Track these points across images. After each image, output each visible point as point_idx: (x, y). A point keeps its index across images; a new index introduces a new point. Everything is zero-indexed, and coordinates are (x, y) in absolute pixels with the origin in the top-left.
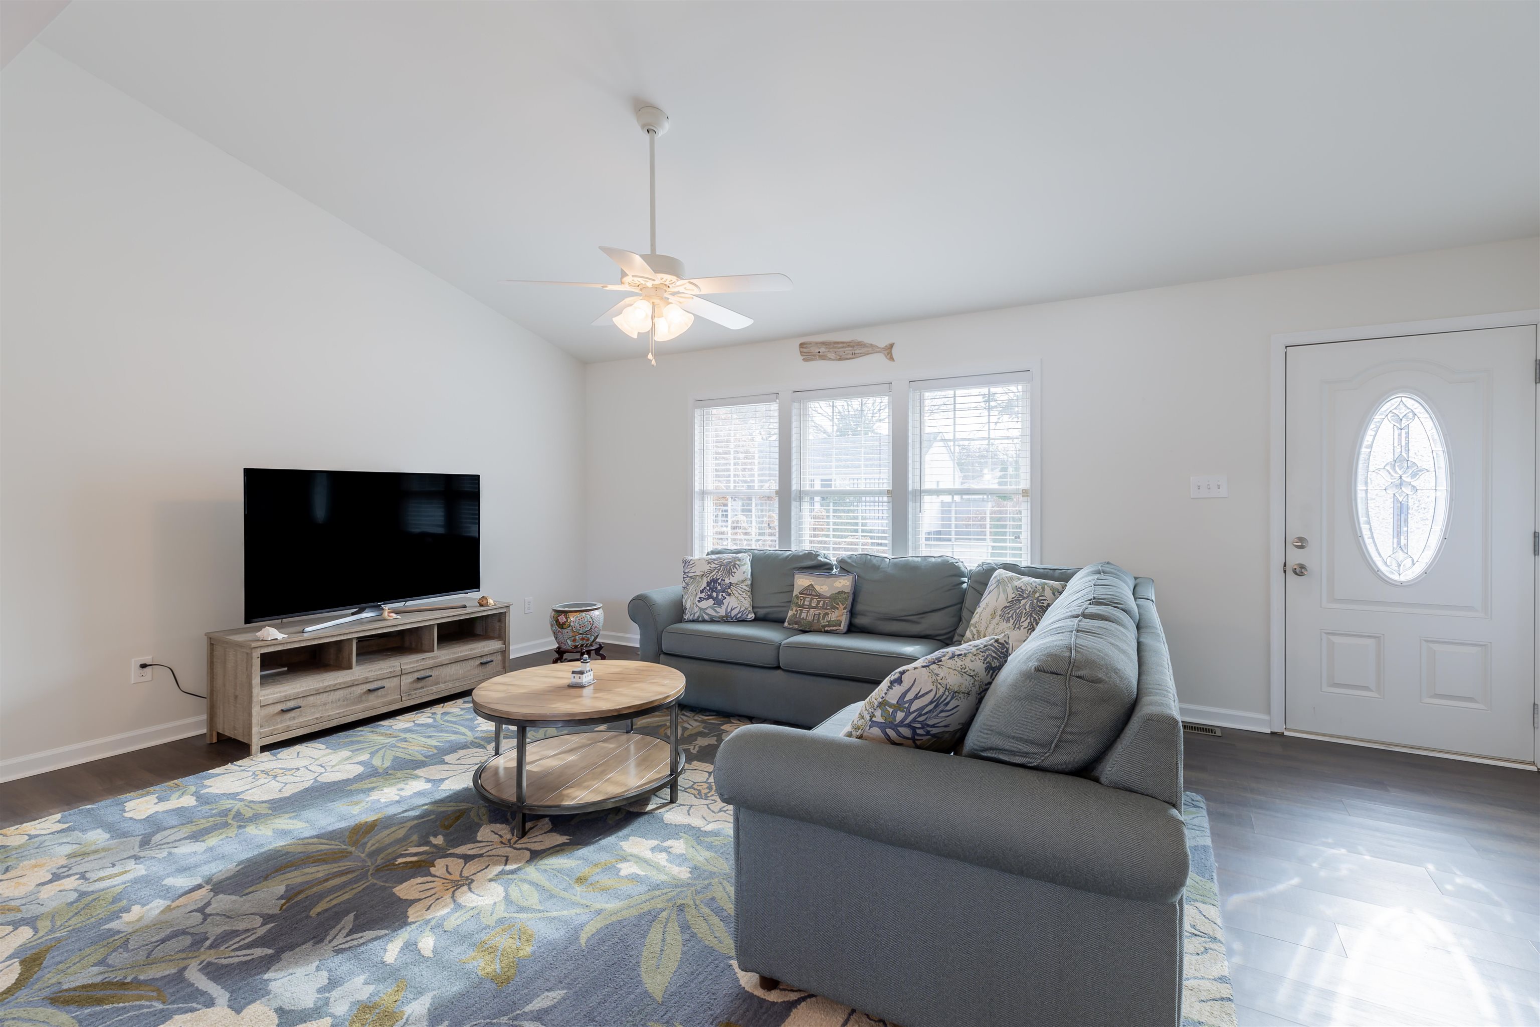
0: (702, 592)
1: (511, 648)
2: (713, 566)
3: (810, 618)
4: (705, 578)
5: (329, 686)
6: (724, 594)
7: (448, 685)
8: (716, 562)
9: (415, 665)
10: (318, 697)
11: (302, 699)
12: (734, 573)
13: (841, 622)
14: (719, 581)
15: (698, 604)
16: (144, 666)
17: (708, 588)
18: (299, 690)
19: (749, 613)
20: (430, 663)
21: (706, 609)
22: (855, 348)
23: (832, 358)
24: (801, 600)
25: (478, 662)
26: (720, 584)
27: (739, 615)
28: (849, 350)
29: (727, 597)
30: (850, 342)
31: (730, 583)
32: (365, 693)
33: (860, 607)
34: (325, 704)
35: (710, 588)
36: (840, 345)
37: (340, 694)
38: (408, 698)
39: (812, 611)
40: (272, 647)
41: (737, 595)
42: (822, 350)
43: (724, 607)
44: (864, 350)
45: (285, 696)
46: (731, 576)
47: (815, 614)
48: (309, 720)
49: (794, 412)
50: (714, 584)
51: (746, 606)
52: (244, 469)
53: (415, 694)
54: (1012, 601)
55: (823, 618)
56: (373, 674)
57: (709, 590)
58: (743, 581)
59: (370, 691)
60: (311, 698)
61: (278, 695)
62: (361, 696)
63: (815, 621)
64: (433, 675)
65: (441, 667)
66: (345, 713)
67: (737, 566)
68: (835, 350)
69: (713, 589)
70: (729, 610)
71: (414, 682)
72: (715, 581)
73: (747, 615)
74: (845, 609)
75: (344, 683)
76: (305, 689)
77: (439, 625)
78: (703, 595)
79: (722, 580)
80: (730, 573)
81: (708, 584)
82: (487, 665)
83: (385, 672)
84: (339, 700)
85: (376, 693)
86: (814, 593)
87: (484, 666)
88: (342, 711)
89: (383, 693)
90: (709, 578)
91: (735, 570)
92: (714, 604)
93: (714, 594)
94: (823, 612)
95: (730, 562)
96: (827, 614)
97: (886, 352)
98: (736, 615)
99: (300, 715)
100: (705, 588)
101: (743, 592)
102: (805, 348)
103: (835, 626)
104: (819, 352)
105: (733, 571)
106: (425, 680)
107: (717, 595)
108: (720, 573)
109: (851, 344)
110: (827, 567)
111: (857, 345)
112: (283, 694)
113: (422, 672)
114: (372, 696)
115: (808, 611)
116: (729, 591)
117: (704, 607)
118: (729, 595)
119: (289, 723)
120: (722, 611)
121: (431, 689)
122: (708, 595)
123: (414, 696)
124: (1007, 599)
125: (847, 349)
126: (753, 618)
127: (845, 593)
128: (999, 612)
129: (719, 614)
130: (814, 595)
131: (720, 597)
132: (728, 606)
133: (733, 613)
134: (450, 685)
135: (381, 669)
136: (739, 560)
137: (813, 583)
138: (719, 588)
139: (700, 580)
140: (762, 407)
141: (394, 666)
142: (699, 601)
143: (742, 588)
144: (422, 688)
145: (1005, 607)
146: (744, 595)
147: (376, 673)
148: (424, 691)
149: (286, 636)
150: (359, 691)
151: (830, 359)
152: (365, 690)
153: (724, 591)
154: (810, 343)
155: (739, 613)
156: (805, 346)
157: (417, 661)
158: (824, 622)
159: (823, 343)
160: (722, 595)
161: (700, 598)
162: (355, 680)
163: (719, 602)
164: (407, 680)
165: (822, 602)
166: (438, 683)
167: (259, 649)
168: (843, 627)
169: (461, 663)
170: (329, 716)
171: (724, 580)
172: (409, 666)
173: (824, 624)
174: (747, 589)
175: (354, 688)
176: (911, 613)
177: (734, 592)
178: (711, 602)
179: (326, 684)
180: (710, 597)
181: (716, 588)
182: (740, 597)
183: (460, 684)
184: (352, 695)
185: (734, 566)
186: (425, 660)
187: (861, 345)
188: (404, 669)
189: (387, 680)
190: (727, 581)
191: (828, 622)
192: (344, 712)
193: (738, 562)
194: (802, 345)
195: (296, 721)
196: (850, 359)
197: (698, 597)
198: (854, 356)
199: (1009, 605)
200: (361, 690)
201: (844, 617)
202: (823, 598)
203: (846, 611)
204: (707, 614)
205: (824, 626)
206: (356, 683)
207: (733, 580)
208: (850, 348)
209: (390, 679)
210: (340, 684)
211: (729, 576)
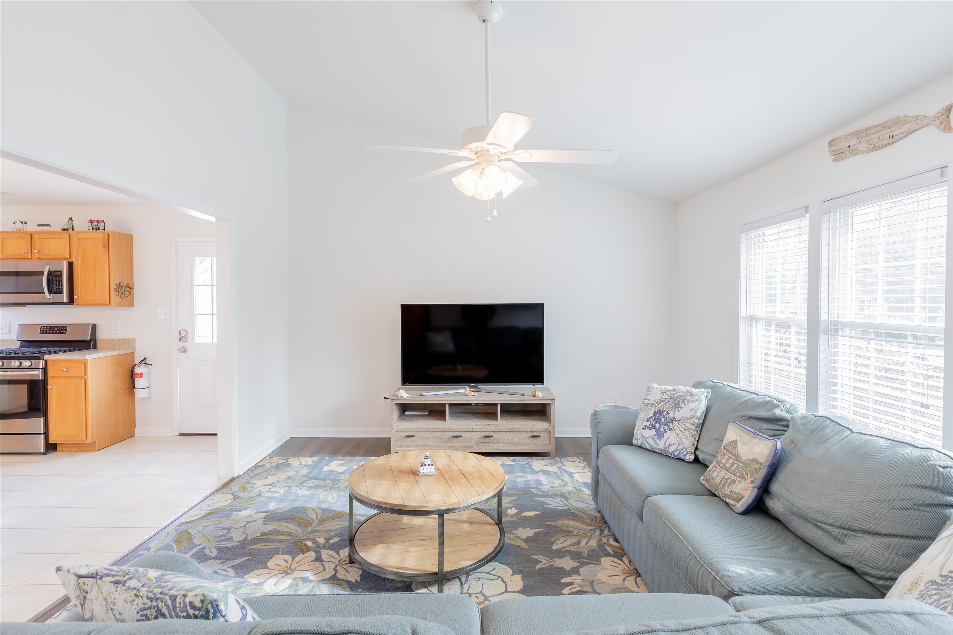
0: (648, 420)
1: (556, 429)
2: (665, 396)
3: (718, 481)
4: (653, 407)
5: (430, 428)
6: (666, 428)
7: (505, 446)
8: (668, 394)
9: (482, 427)
10: (425, 433)
11: (416, 432)
12: (681, 408)
13: (743, 497)
14: (664, 413)
15: (642, 431)
16: (385, 398)
17: (654, 418)
18: (415, 427)
19: (687, 453)
20: (492, 428)
21: (647, 438)
22: (892, 129)
23: (864, 149)
24: (722, 455)
25: (529, 434)
26: (664, 417)
27: (677, 453)
28: (885, 134)
29: (668, 431)
30: (886, 123)
31: (674, 417)
32: (451, 437)
33: (775, 487)
34: (428, 438)
35: (655, 419)
36: (873, 131)
37: (437, 434)
38: (477, 447)
39: (724, 472)
40: (400, 401)
41: (678, 431)
42: (853, 142)
43: (663, 440)
44: (905, 128)
45: (407, 429)
46: (677, 411)
47: (724, 478)
48: (419, 445)
49: (825, 226)
50: (659, 415)
51: (684, 445)
52: (401, 305)
53: (482, 445)
54: (946, 577)
55: (729, 486)
56: (456, 427)
57: (654, 420)
58: (688, 419)
59: (454, 437)
60: (421, 433)
61: (404, 427)
62: (449, 438)
63: (721, 486)
64: (494, 436)
65: (501, 432)
66: (439, 447)
67: (686, 401)
68: (867, 138)
69: (657, 420)
70: (667, 445)
71: (482, 438)
72: (660, 412)
73: (685, 455)
74: (752, 482)
75: (438, 429)
76: (418, 427)
77: (501, 404)
78: (648, 424)
79: (667, 412)
80: (677, 407)
81: (655, 414)
82: (537, 438)
83: (463, 427)
84: (436, 438)
85: (458, 439)
86: (734, 452)
87: (534, 439)
88: (437, 444)
89: (462, 440)
90: (657, 408)
91: (683, 405)
92: (656, 435)
93: (657, 425)
94: (732, 477)
95: (682, 396)
96: (734, 482)
97: (938, 122)
98: (674, 452)
99: (416, 441)
100: (651, 417)
101: (685, 430)
102: (834, 145)
103: (734, 500)
104: (849, 146)
105: (681, 405)
106: (489, 438)
107: (660, 427)
108: (668, 406)
109: (887, 125)
110: (784, 423)
111: (895, 124)
112: (406, 427)
113: (487, 432)
114: (456, 440)
115: (721, 471)
116: (671, 425)
117: (646, 436)
118: (670, 429)
119: (410, 444)
120: (660, 445)
121: (493, 445)
122: (652, 425)
123: (481, 447)
124: (941, 569)
125: (882, 133)
126: (691, 460)
127: (758, 463)
128: (921, 587)
129: (658, 447)
130: (733, 454)
131: (662, 430)
132: (666, 441)
133: (671, 449)
134: (507, 446)
135: (461, 425)
136: (692, 395)
137: (738, 439)
138: (663, 420)
139: (650, 408)
140: (792, 224)
141: (469, 425)
142: (643, 429)
143: (685, 425)
144: (488, 443)
145: (933, 582)
146: (686, 433)
147: (457, 427)
148: (488, 445)
149: (410, 396)
150: (448, 436)
151: (862, 152)
152: (451, 436)
153: (666, 425)
154: (840, 138)
155: (676, 450)
156: (834, 143)
157: (484, 425)
158: (727, 491)
159: (854, 134)
160: (664, 428)
161: (645, 426)
162: (444, 428)
163: (660, 435)
164: (477, 436)
165: (736, 465)
166: (498, 442)
167: (394, 401)
168: (741, 506)
169: (516, 432)
170: (430, 445)
171: (669, 414)
172: (478, 427)
173: (726, 492)
174: (693, 428)
175: (444, 433)
176: (831, 521)
177: (676, 428)
178: (653, 432)
179: (429, 427)
180: (653, 427)
181: (660, 420)
182: (680, 434)
183: (514, 447)
184: (443, 437)
185: (683, 401)
186: (489, 426)
187: (900, 121)
188: (475, 429)
189: (465, 433)
190: (671, 415)
191: (731, 492)
192: (438, 445)
193: (688, 398)
194: (831, 143)
195: (413, 444)
196: (887, 145)
197: (644, 424)
198: (892, 140)
199: (939, 580)
200: (449, 435)
201: (749, 492)
202: (739, 461)
203: (752, 485)
204: (648, 443)
205: (726, 495)
206: (444, 430)
207: (678, 415)
208: (886, 131)
209: (467, 433)
210: (436, 429)
211: (675, 409)
